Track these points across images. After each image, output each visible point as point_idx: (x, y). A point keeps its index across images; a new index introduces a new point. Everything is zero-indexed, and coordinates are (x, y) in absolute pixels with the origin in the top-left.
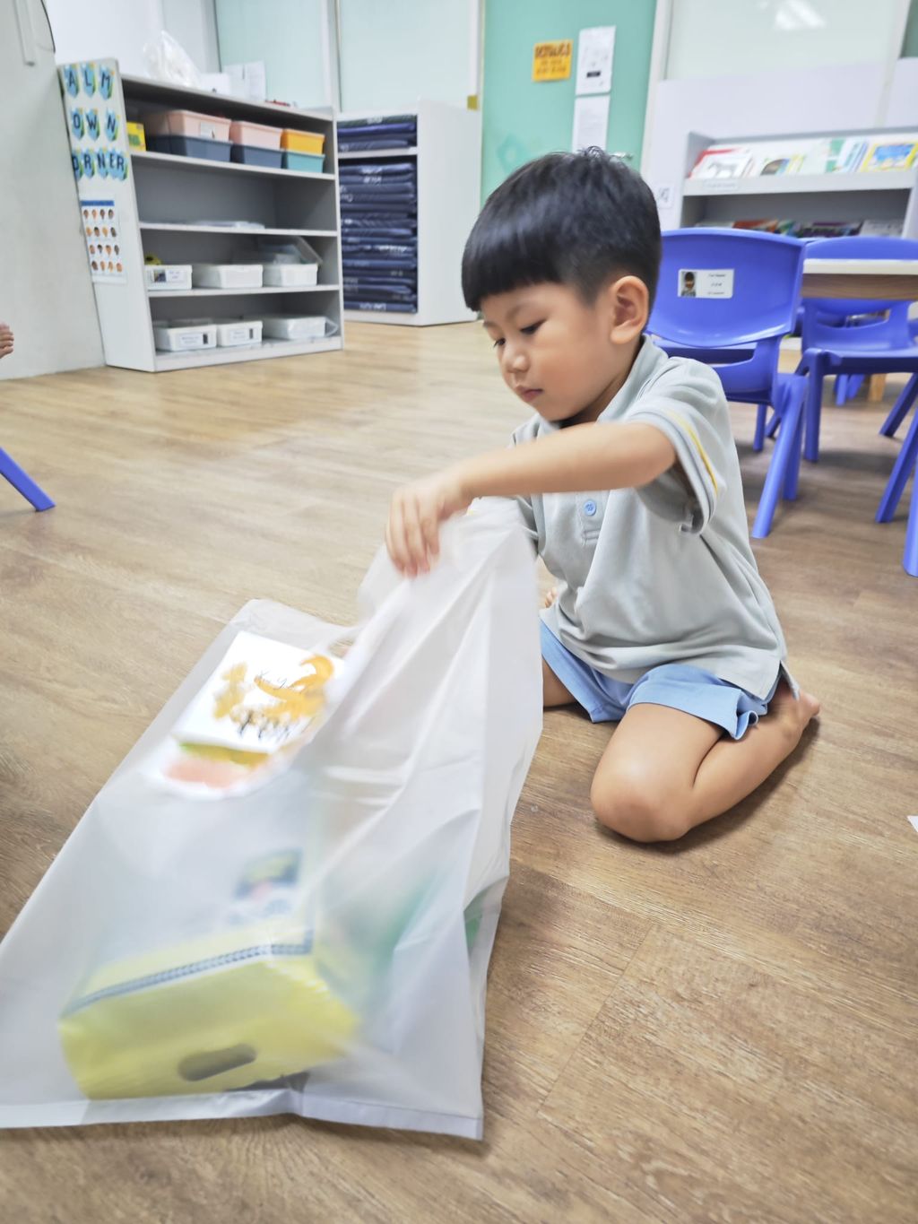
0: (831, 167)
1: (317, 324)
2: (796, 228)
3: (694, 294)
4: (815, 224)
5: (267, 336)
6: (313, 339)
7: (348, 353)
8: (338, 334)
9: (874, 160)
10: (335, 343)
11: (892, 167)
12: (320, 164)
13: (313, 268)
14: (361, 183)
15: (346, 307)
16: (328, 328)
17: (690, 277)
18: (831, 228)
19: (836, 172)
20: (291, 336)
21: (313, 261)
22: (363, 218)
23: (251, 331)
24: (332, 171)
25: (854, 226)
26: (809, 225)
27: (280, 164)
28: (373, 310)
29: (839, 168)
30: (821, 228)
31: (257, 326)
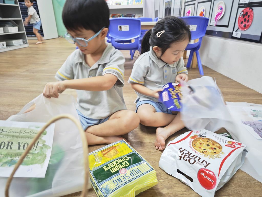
0: (128, 3)
1: (21, 41)
2: (124, 15)
3: (122, 30)
4: (127, 15)
5: (7, 45)
6: (20, 45)
7: (30, 47)
8: (27, 43)
9: (135, 2)
10: (26, 45)
11: (139, 4)
12: (14, 2)
13: (17, 27)
14: (23, 6)
15: (27, 36)
16: (23, 42)
17: (120, 27)
18: (130, 15)
19: (129, 5)
20: (14, 45)
21: (16, 26)
22: (25, 15)
23: (3, 44)
24: (17, 4)
25: (134, 15)
26: (126, 15)
27: (3, 2)
28: (32, 37)
29: (129, 4)
30: (128, 15)
31: (4, 43)
